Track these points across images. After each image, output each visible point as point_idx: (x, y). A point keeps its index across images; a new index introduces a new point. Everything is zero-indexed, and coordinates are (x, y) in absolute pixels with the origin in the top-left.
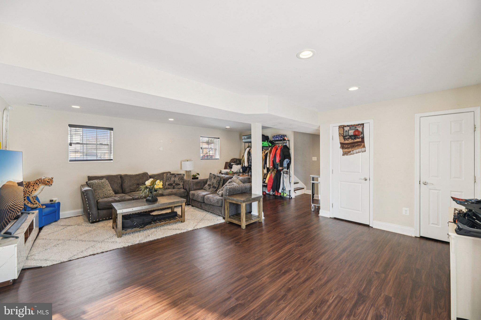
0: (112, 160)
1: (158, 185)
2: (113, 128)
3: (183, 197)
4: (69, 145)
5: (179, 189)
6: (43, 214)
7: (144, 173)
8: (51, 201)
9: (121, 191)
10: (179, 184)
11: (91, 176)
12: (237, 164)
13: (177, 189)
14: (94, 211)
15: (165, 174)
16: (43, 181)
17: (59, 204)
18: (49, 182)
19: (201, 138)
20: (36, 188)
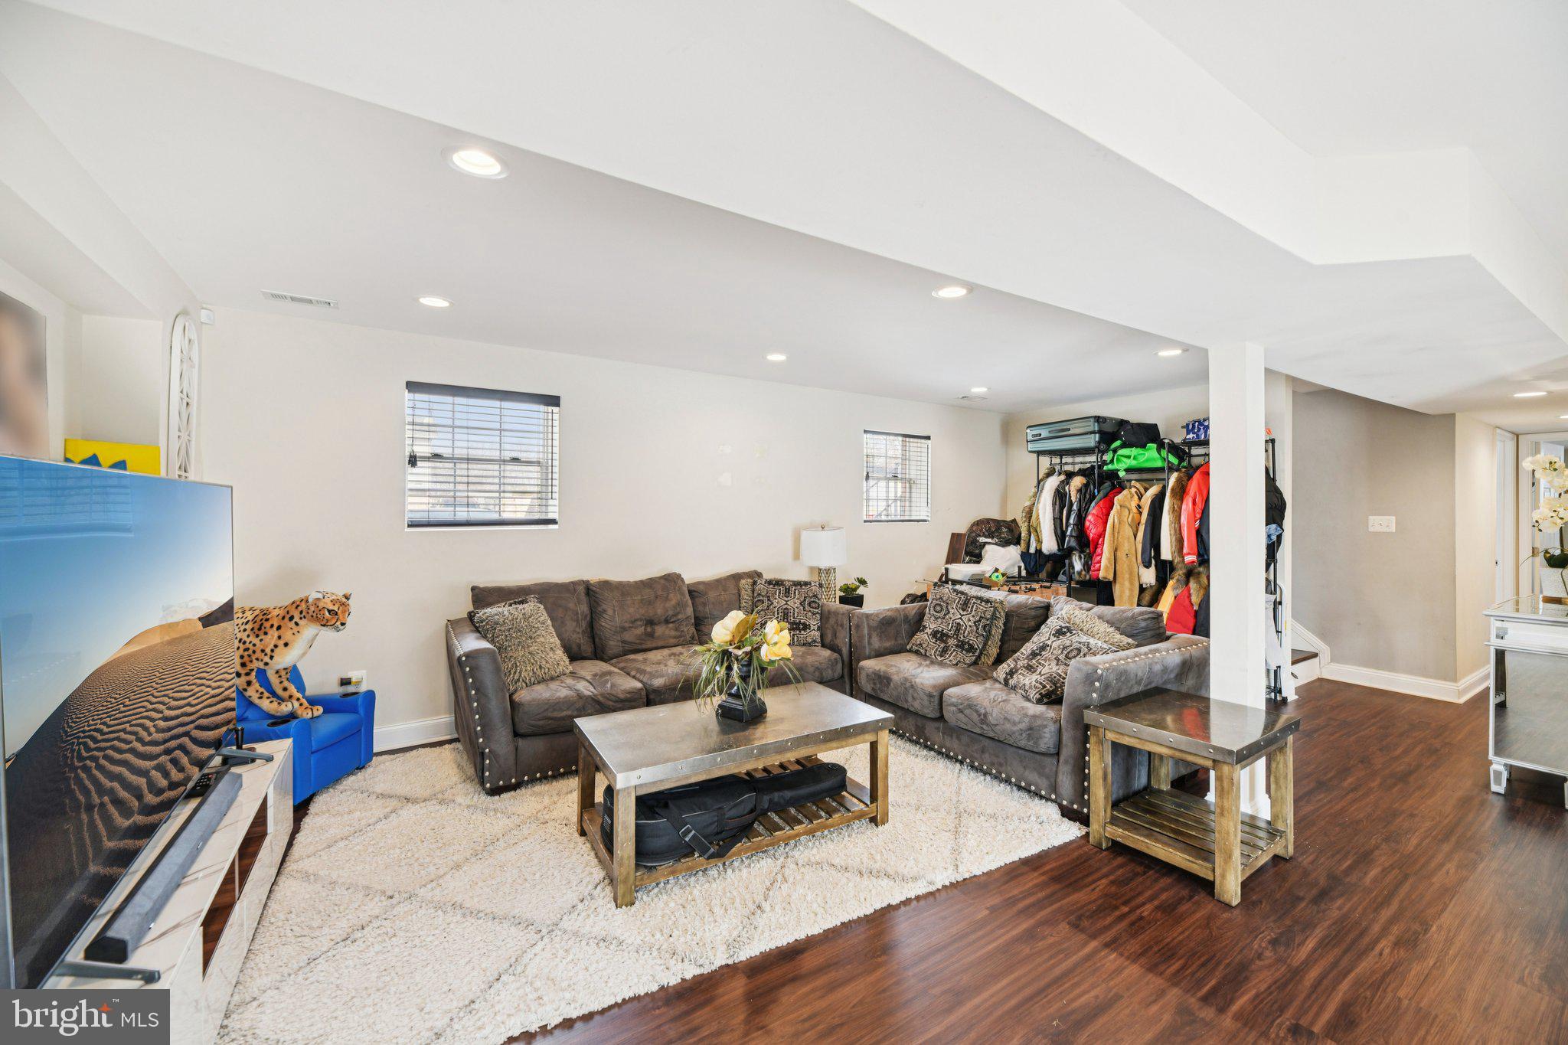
0: (553, 522)
1: (776, 643)
2: (558, 398)
3: (830, 681)
4: (407, 463)
5: (804, 645)
6: (313, 743)
7: (669, 575)
8: (345, 682)
9: (588, 649)
10: (806, 627)
11: (481, 586)
12: (1005, 543)
13: (800, 645)
14: (501, 742)
15: (743, 582)
16: (312, 608)
17: (370, 696)
18: (336, 614)
19: (865, 435)
20: (287, 635)
